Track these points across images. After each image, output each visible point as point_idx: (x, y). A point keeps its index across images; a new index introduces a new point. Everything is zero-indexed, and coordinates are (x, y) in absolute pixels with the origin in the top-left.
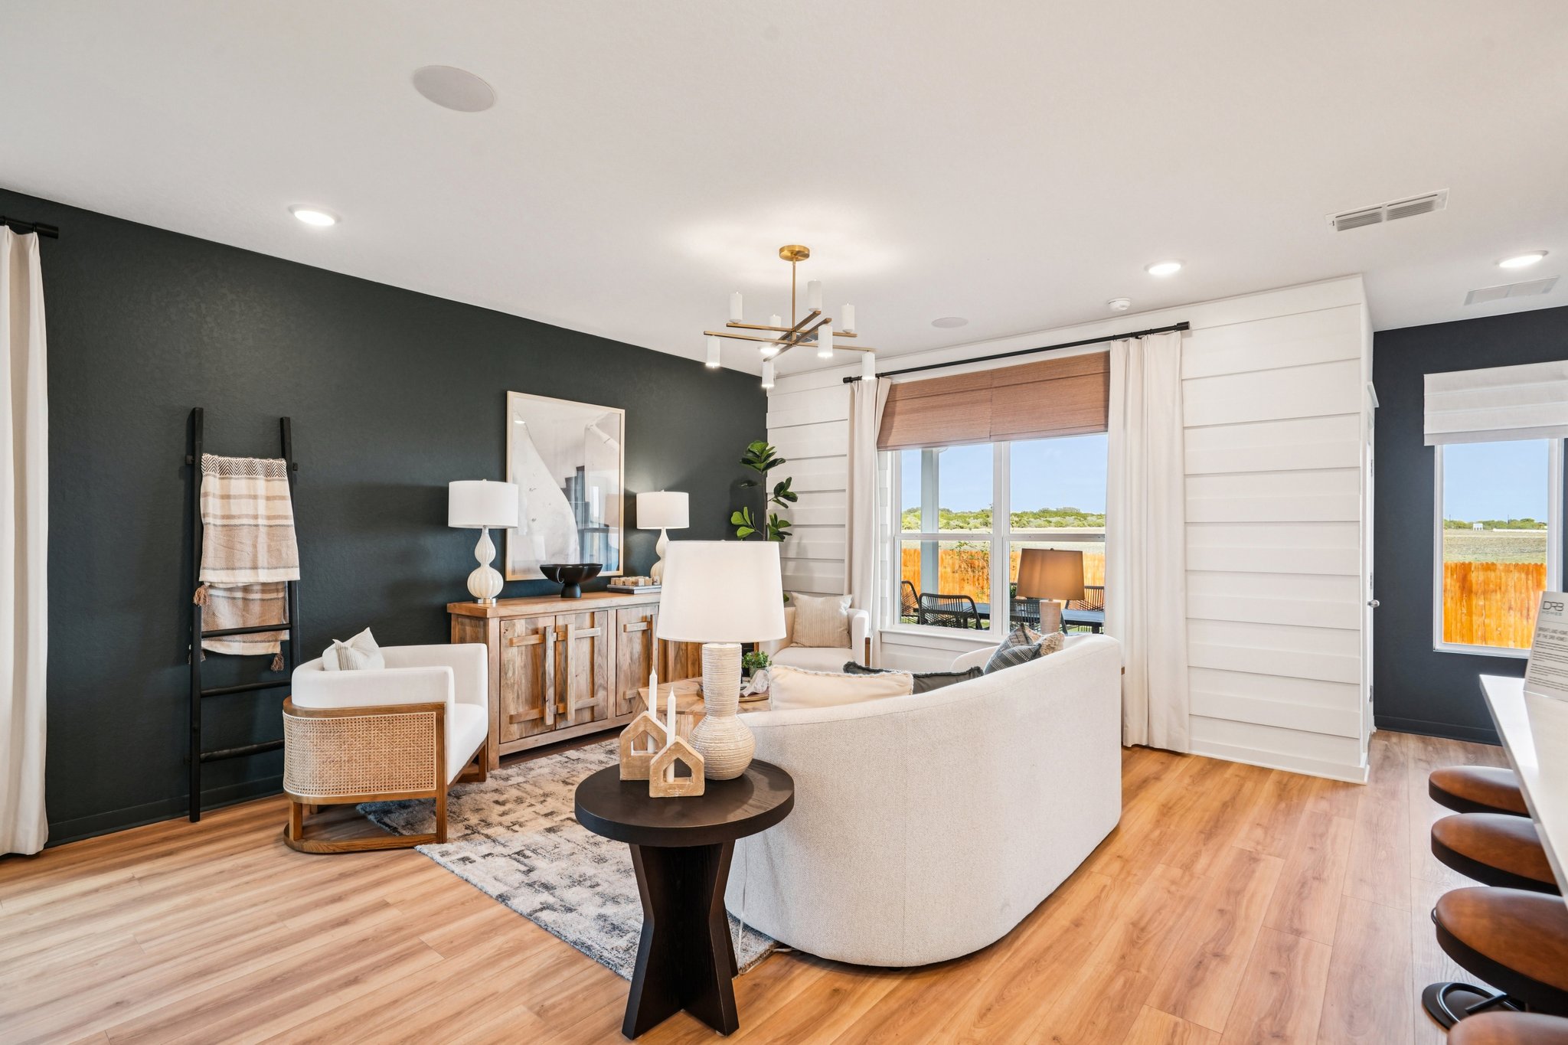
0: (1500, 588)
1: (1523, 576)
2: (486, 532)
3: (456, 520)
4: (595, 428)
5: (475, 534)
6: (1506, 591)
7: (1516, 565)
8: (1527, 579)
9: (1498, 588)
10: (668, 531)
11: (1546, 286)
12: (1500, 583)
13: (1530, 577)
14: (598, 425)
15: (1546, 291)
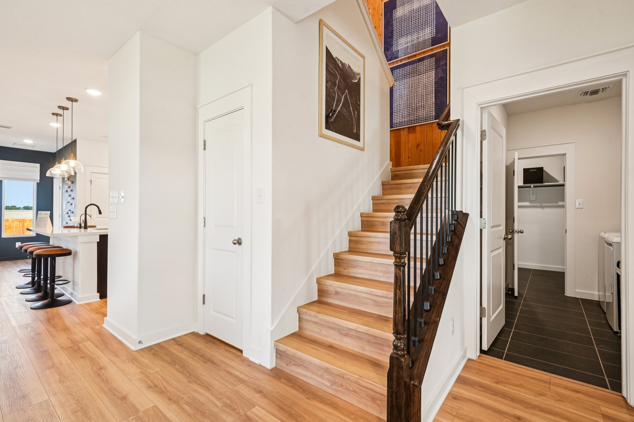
0: (10, 228)
1: (18, 223)
6: (12, 228)
7: (16, 220)
8: (20, 224)
9: (9, 228)
11: (34, 146)
12: (10, 226)
13: (21, 223)
15: (33, 147)
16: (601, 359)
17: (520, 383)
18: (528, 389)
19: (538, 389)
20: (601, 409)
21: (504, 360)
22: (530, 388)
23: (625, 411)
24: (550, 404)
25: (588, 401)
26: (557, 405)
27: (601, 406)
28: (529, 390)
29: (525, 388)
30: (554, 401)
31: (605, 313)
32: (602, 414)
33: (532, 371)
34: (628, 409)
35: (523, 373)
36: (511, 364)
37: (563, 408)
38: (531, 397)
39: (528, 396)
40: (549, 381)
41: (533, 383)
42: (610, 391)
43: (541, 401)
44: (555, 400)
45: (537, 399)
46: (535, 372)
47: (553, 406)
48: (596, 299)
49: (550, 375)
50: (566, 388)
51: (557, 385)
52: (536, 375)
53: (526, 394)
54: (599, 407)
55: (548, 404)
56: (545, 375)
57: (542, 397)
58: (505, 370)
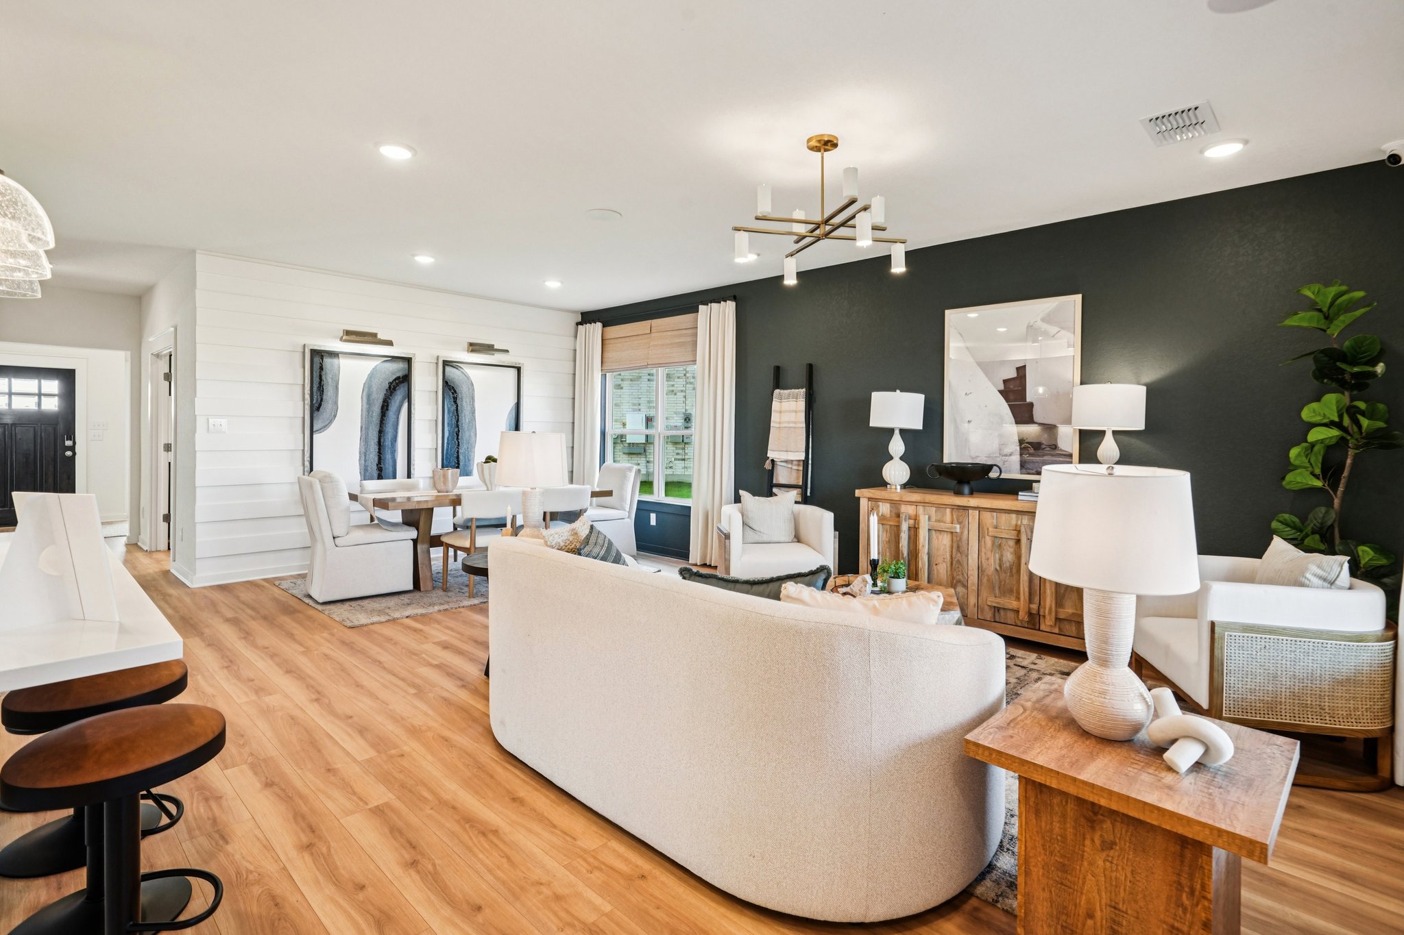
2: (897, 432)
3: (874, 422)
4: (1040, 324)
5: (890, 432)
10: (1115, 433)
14: (1043, 320)
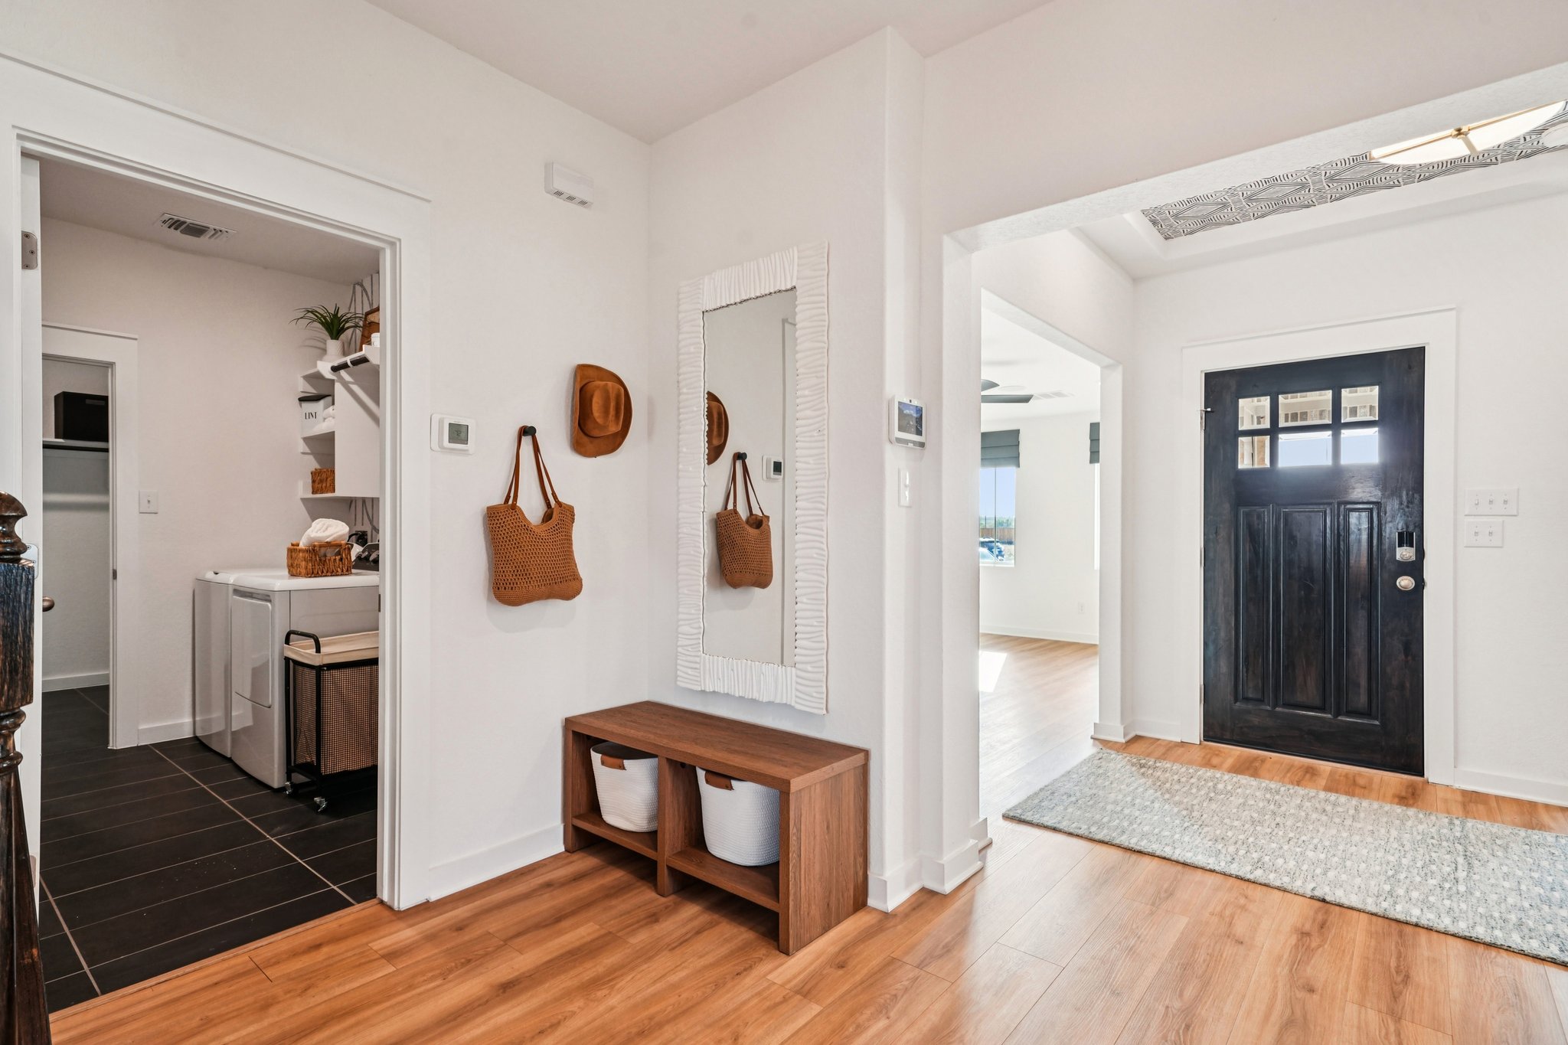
16: (297, 856)
17: (198, 1019)
18: (231, 1015)
19: (250, 999)
20: (374, 948)
21: (104, 992)
22: (234, 1011)
23: (401, 925)
24: (299, 1010)
25: (347, 951)
26: (312, 1002)
27: (370, 942)
28: (233, 1017)
29: (223, 1019)
30: (298, 999)
31: (230, 760)
32: (383, 957)
33: (201, 968)
34: (400, 919)
35: (184, 991)
36: (135, 990)
37: (325, 997)
38: (251, 1029)
39: (244, 1032)
40: (251, 965)
41: (227, 994)
42: (358, 907)
43: (277, 1019)
44: (300, 995)
45: (266, 1023)
46: (207, 966)
47: (307, 1009)
48: (187, 734)
49: (246, 950)
50: (295, 954)
51: (274, 960)
52: (216, 973)
53: (236, 1030)
54: (367, 948)
55: (298, 1013)
56: (234, 956)
57: (273, 1010)
58: (134, 1018)
